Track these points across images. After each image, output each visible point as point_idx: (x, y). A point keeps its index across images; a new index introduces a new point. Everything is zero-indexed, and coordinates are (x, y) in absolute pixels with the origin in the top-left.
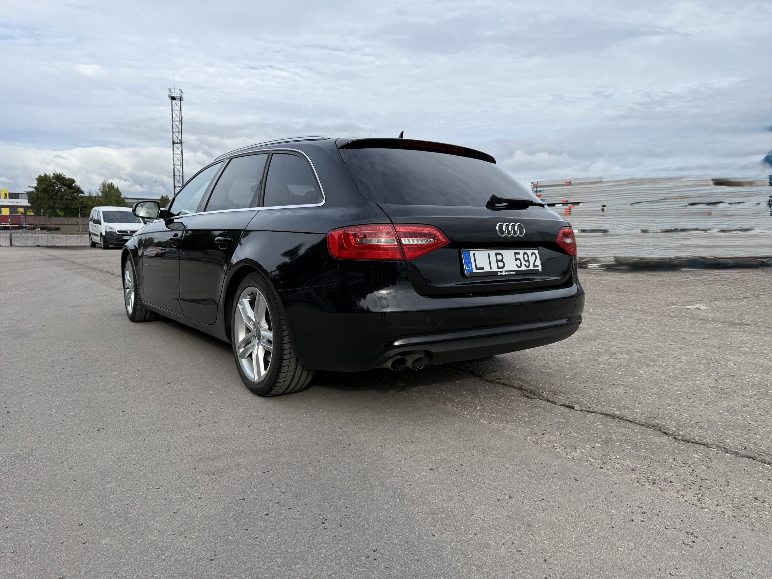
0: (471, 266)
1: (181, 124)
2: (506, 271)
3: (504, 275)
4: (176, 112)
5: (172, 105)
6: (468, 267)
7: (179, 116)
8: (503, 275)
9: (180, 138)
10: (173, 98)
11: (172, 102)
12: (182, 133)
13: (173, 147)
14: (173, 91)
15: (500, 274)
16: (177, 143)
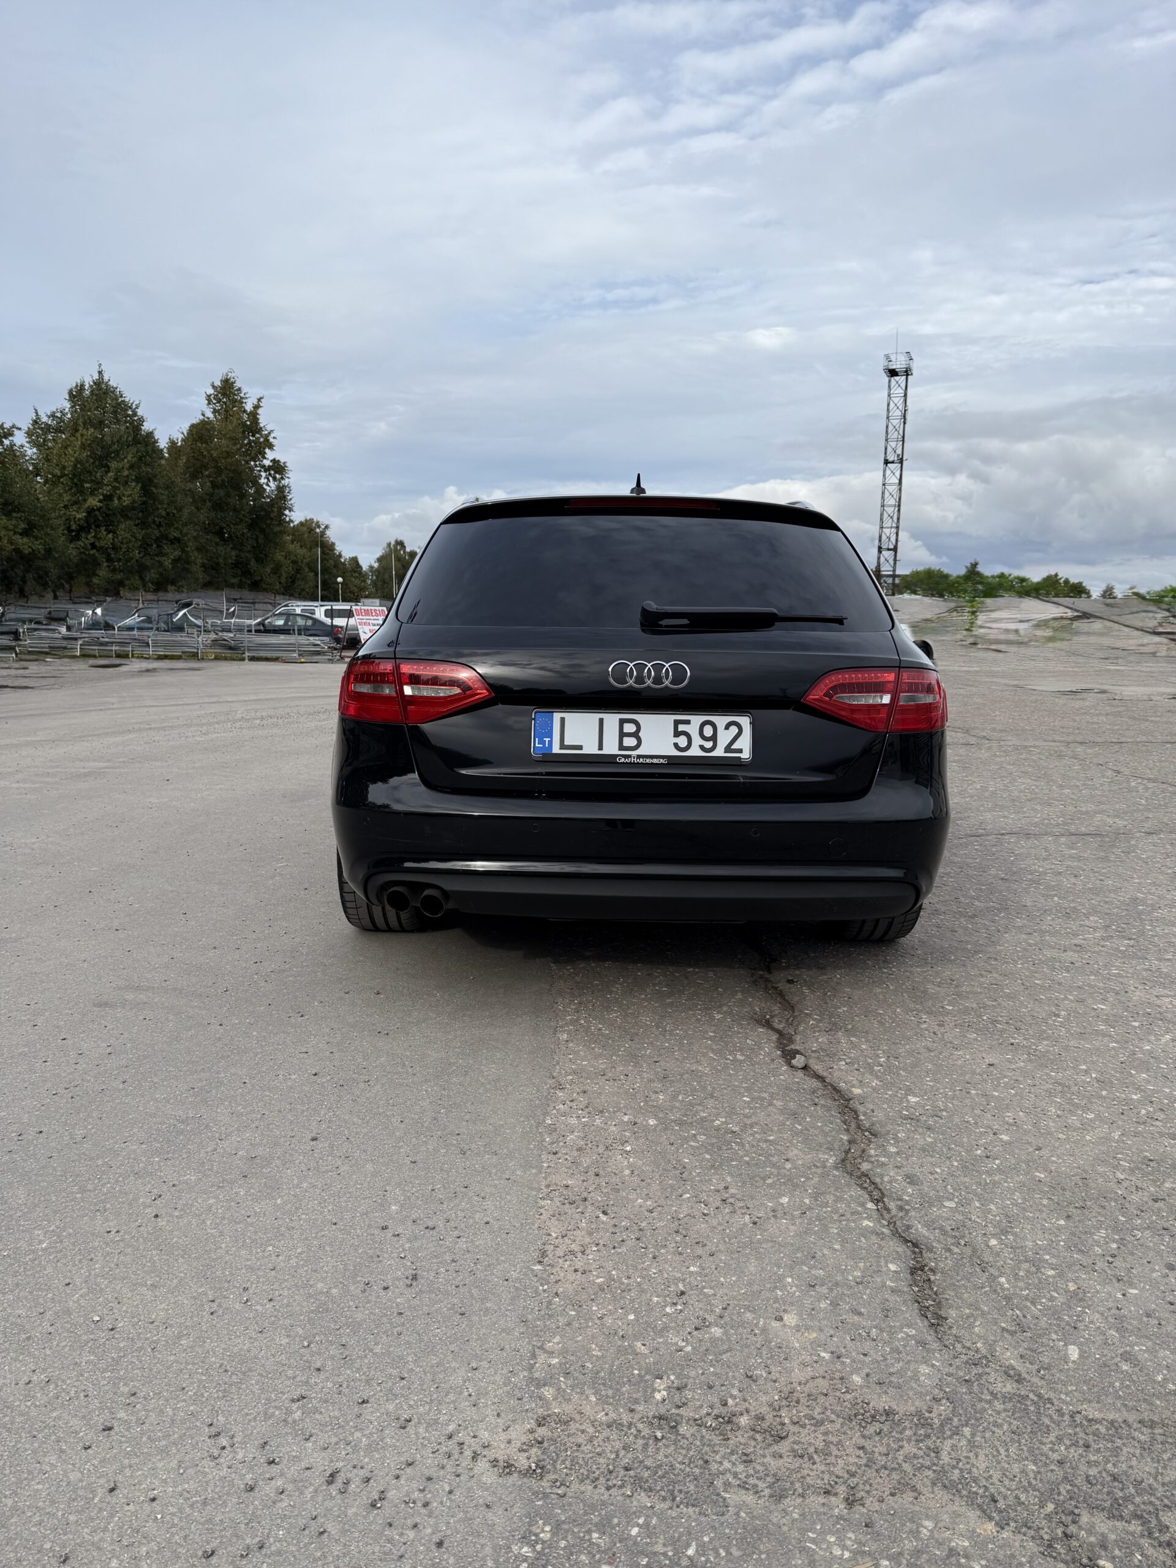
0: (551, 743)
1: (905, 423)
2: (639, 757)
3: (634, 763)
4: (896, 400)
5: (889, 386)
6: (542, 742)
7: (900, 408)
8: (631, 763)
9: (899, 451)
10: (893, 373)
11: (890, 381)
12: (903, 441)
13: (884, 471)
14: (893, 357)
15: (623, 760)
16: (893, 462)
